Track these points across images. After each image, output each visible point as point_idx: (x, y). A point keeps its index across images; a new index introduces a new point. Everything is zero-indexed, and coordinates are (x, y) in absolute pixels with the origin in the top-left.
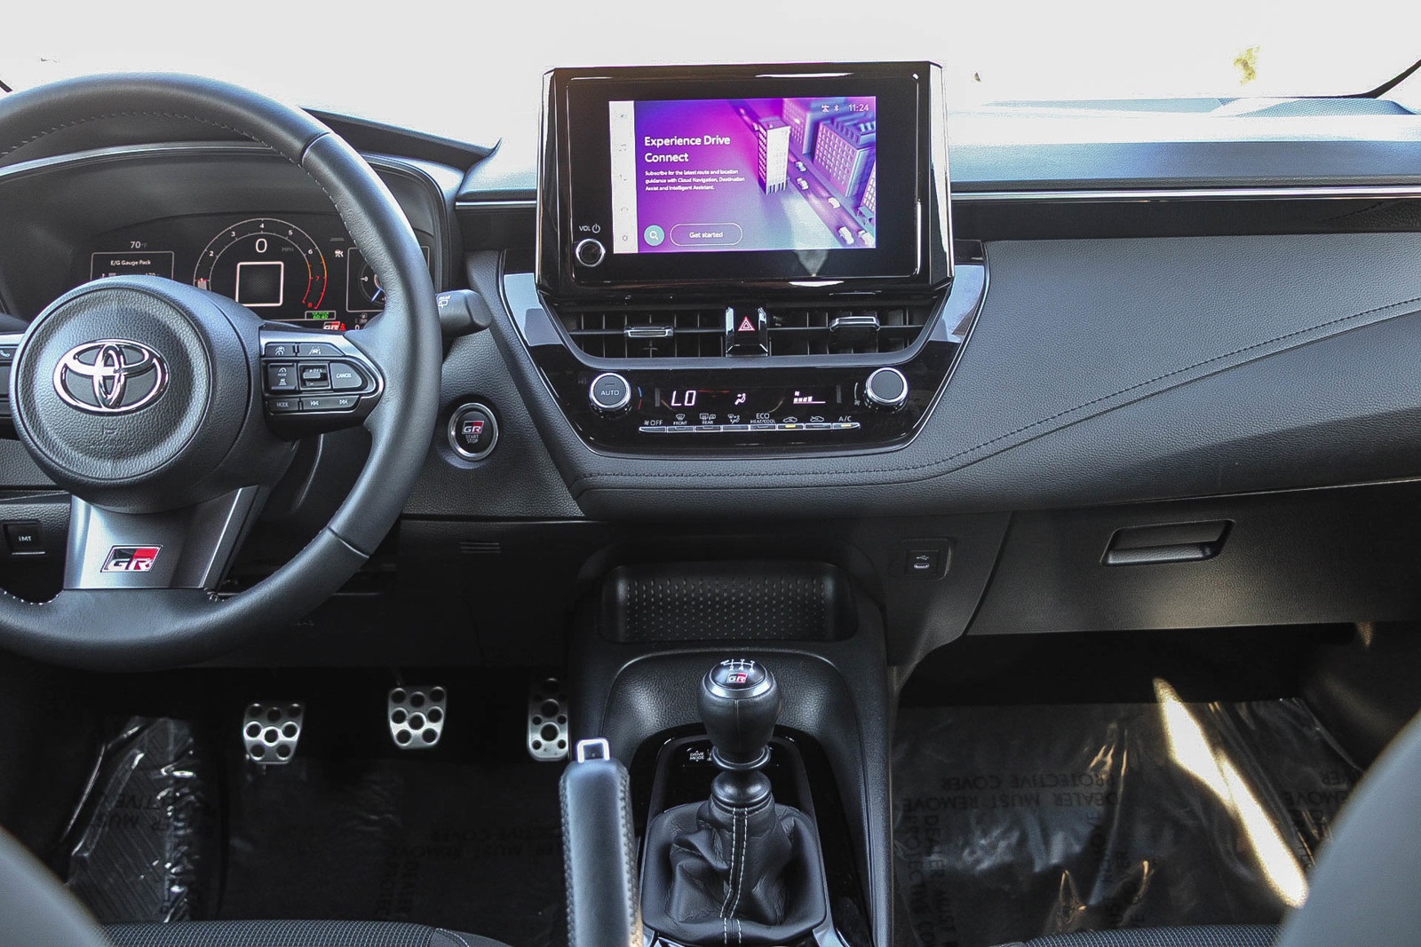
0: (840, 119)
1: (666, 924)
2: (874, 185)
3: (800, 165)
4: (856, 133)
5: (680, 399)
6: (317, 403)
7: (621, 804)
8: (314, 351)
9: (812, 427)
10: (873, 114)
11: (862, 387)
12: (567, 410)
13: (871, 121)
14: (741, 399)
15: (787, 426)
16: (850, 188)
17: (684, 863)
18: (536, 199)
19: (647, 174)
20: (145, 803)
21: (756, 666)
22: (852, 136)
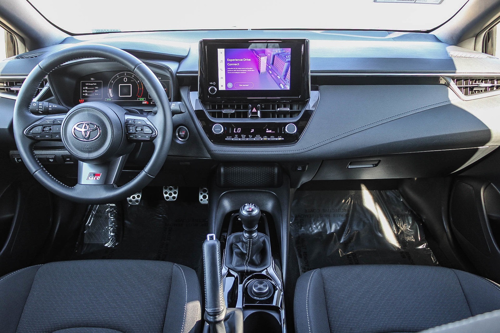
0: (281, 54)
1: (231, 266)
2: (290, 73)
3: (270, 67)
4: (285, 58)
5: (236, 130)
6: (140, 137)
7: (218, 252)
8: (139, 123)
9: (271, 139)
10: (290, 53)
11: (284, 129)
12: (206, 133)
13: (289, 55)
14: (253, 131)
15: (264, 139)
16: (283, 73)
17: (236, 250)
18: (198, 73)
19: (228, 69)
20: (103, 212)
21: (254, 206)
22: (284, 59)
